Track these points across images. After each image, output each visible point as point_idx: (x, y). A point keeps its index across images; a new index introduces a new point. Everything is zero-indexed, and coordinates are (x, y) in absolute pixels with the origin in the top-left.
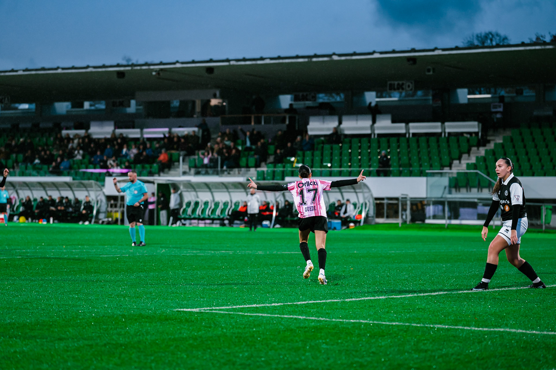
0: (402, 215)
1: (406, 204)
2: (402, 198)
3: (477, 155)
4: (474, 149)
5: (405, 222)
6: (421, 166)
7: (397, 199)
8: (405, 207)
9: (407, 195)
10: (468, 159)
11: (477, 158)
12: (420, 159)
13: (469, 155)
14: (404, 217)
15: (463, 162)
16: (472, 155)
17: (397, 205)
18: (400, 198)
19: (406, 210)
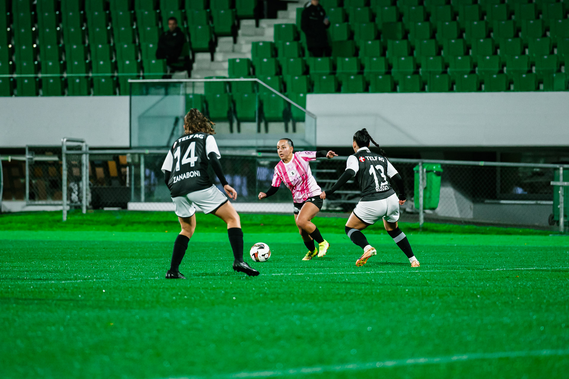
0: (70, 191)
1: (80, 165)
2: (69, 148)
3: (255, 39)
4: (247, 24)
5: (76, 208)
6: (115, 67)
7: (56, 151)
8: (75, 171)
9: (82, 142)
10: (233, 51)
11: (255, 45)
12: (112, 50)
13: (235, 41)
14: (74, 196)
15: (219, 57)
16: (241, 39)
17: (57, 165)
18: (64, 149)
19: (78, 179)
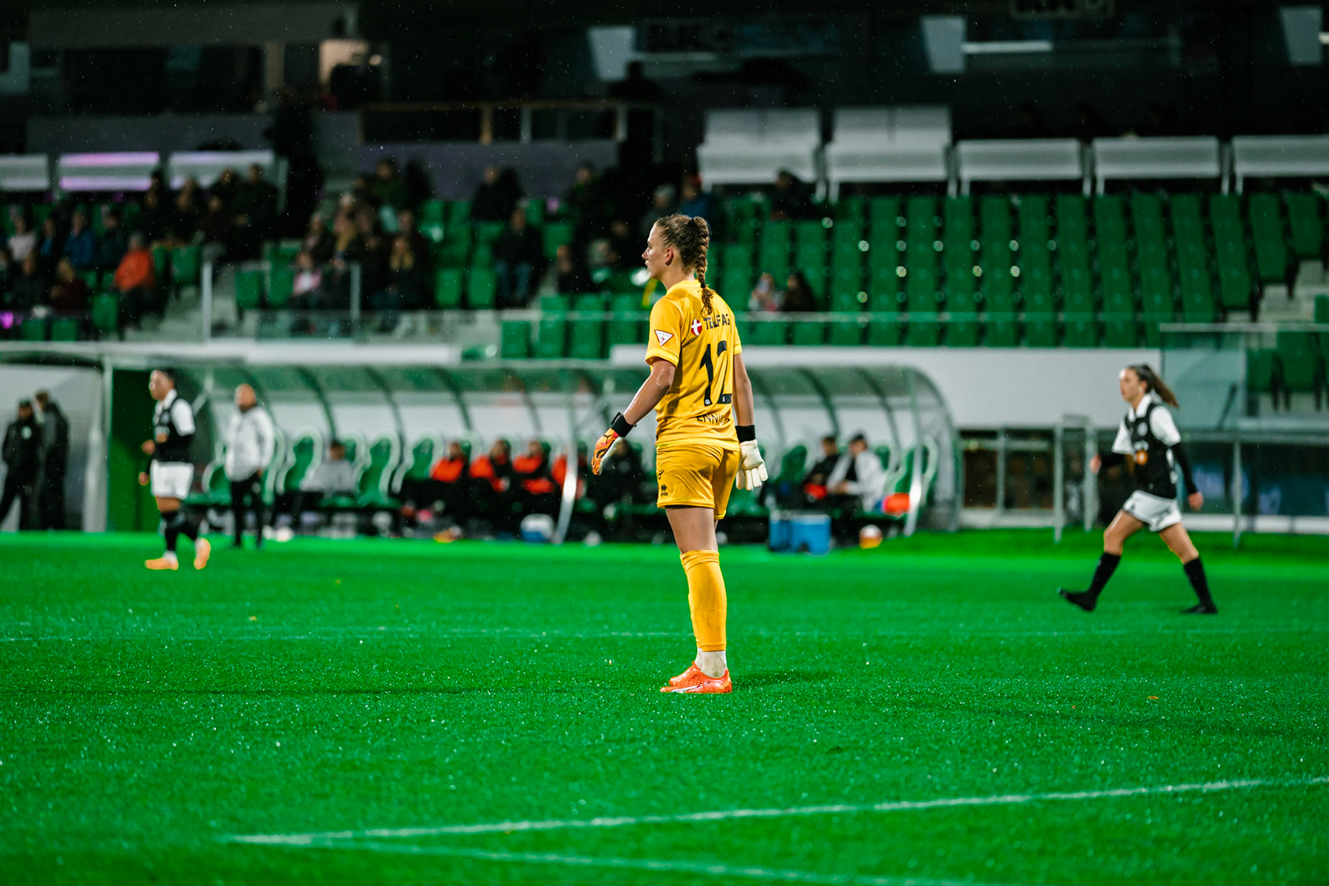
0: (1066, 497)
1: (1082, 457)
2: (1067, 431)
5: (1075, 523)
6: (1138, 306)
7: (1046, 434)
8: (1075, 466)
9: (1085, 419)
10: (1322, 282)
12: (1135, 280)
14: (1073, 504)
15: (1302, 291)
17: (1048, 457)
18: (1059, 433)
19: (1078, 478)
